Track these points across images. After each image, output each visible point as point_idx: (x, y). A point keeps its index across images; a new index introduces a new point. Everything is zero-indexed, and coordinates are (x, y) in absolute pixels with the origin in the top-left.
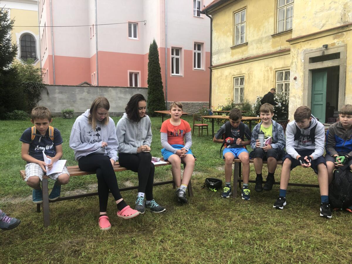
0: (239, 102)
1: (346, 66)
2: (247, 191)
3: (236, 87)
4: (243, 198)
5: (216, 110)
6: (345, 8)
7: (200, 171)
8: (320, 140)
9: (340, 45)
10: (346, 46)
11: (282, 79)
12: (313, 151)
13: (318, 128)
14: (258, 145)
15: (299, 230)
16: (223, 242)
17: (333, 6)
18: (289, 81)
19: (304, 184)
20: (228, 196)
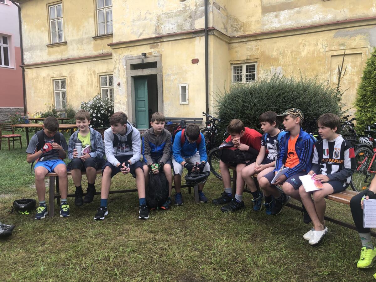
0: (61, 108)
1: (162, 75)
2: (66, 207)
3: (57, 91)
4: (61, 216)
5: (34, 117)
6: (158, 20)
7: (7, 193)
8: (136, 145)
9: (156, 54)
10: (161, 56)
11: (107, 84)
12: (132, 156)
13: (134, 134)
14: (75, 155)
15: (118, 237)
16: (31, 272)
17: (149, 16)
18: (113, 87)
19: (127, 190)
20: (43, 216)
